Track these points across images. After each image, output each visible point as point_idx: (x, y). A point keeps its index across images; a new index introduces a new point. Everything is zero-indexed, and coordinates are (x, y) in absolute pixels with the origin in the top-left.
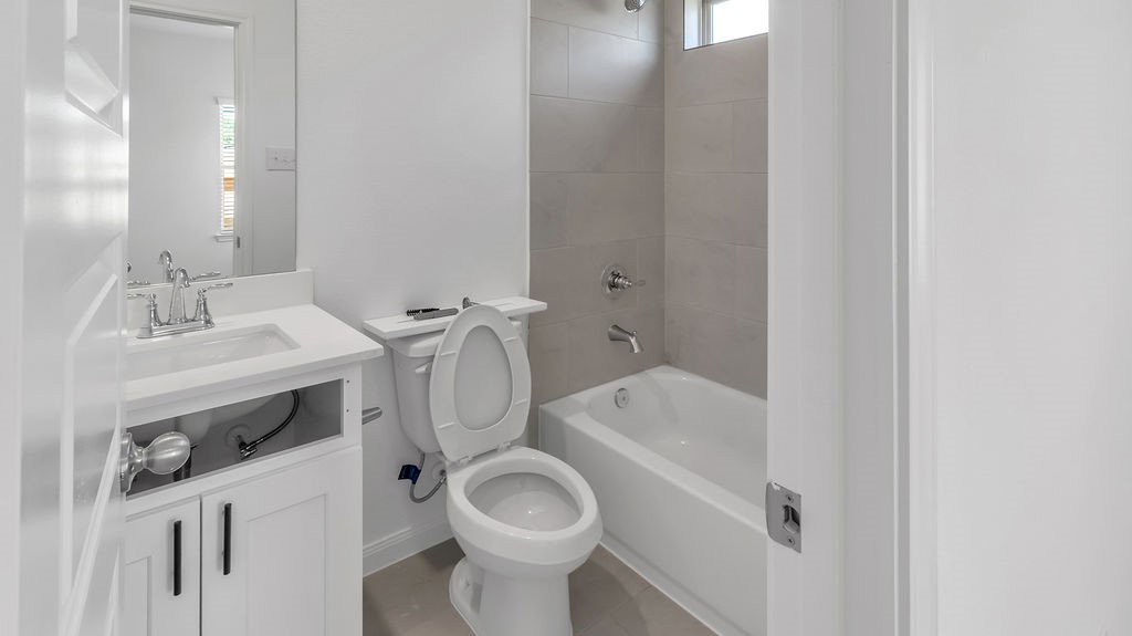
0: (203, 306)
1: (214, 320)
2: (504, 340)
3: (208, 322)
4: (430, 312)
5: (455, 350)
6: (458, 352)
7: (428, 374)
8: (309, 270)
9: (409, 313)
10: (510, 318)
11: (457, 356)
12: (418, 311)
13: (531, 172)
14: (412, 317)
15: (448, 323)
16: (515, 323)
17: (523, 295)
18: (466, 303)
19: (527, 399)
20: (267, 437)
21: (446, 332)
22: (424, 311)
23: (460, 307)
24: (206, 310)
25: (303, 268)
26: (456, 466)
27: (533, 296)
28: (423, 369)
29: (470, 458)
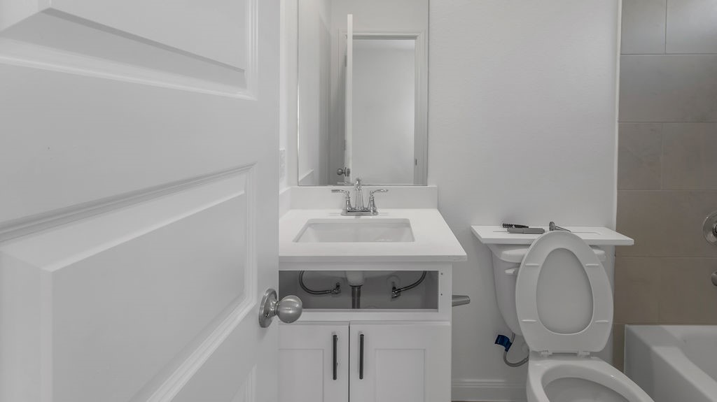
0: (372, 201)
1: (378, 210)
2: (586, 265)
3: (374, 211)
4: (521, 228)
5: (539, 263)
6: (541, 265)
7: (515, 276)
8: (435, 186)
9: (505, 226)
10: (592, 246)
11: (540, 267)
12: (511, 226)
13: (619, 122)
14: (506, 229)
15: (534, 240)
16: (597, 252)
17: (610, 228)
18: (551, 225)
19: (609, 320)
20: (407, 288)
21: (531, 247)
22: (516, 226)
23: (547, 228)
24: (373, 204)
25: (432, 185)
26: (538, 356)
27: (619, 229)
28: (511, 271)
29: (551, 353)
